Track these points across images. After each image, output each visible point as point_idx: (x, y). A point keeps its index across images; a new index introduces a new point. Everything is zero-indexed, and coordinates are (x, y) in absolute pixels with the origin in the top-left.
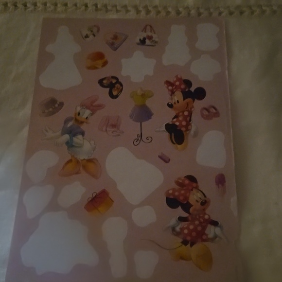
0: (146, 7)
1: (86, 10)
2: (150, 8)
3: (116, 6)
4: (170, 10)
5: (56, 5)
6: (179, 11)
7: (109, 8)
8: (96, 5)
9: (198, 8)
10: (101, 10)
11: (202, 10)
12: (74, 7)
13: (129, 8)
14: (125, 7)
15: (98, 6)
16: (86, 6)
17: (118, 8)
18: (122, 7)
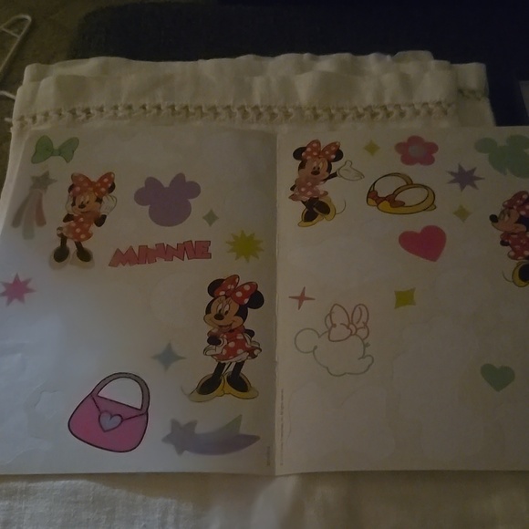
0: (242, 108)
1: (158, 114)
2: (248, 110)
3: (200, 107)
4: (276, 111)
5: (116, 108)
6: (287, 112)
7: (191, 110)
8: (173, 107)
9: (314, 109)
10: (179, 113)
11: (319, 112)
12: (143, 110)
13: (219, 110)
14: (213, 108)
15: (176, 108)
16: (159, 108)
17: (203, 110)
18: (209, 109)
